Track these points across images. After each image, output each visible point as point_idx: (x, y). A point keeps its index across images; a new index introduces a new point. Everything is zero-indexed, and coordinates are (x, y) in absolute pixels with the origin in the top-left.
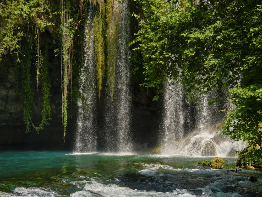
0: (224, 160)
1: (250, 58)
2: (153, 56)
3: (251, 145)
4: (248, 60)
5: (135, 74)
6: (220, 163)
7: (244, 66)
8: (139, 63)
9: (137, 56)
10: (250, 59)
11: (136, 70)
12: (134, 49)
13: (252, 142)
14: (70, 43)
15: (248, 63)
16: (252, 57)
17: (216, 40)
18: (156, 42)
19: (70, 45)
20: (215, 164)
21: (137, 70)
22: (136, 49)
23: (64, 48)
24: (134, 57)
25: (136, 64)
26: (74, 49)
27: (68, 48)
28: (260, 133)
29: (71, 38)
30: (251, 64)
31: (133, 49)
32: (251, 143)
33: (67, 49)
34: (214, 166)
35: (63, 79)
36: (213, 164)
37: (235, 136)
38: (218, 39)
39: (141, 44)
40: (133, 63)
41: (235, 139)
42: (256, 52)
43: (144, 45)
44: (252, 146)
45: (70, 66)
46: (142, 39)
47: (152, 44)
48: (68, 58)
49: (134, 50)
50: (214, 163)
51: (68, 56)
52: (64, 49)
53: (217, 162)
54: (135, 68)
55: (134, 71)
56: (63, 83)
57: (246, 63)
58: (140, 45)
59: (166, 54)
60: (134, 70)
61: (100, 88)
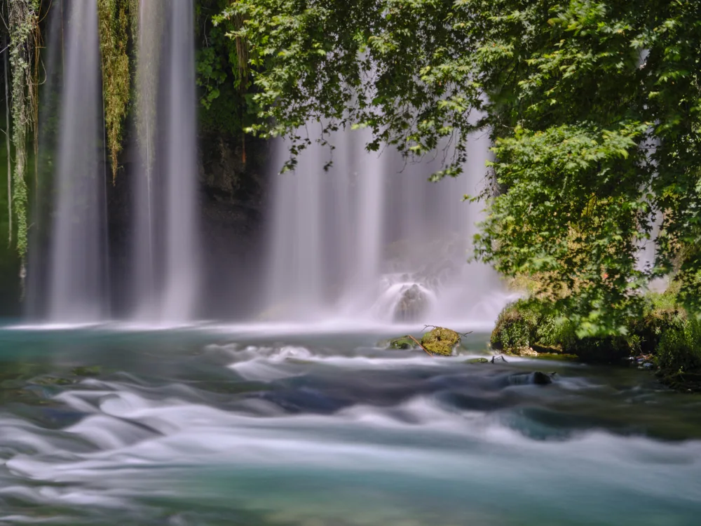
0: (457, 334)
1: (546, 56)
2: (285, 50)
3: (548, 285)
4: (542, 63)
5: (208, 108)
6: (449, 342)
7: (530, 77)
8: (219, 79)
9: (215, 61)
10: (547, 61)
11: (210, 98)
12: (229, 32)
13: (550, 277)
14: (29, 26)
15: (540, 71)
16: (552, 56)
17: (452, 11)
18: (290, 13)
19: (30, 30)
20: (434, 344)
21: (214, 100)
22: (236, 33)
23: (12, 38)
24: (207, 62)
25: (213, 82)
26: (41, 43)
27: (24, 39)
28: (572, 253)
29: (33, 12)
30: (550, 72)
31: (227, 34)
32: (549, 281)
33: (22, 40)
34: (433, 350)
35: (12, 125)
36: (430, 345)
37: (508, 262)
38: (457, 6)
39: (250, 20)
40: (203, 80)
41: (506, 271)
42: (562, 41)
43: (256, 23)
44: (550, 289)
45: (30, 88)
46: (251, 6)
47: (279, 19)
48: (25, 66)
49: (230, 35)
50: (432, 342)
51: (26, 60)
52: (14, 41)
53: (439, 339)
54: (209, 92)
55: (207, 102)
56: (12, 133)
57: (536, 69)
58: (246, 24)
59: (318, 48)
60: (206, 99)
61: (115, 146)
